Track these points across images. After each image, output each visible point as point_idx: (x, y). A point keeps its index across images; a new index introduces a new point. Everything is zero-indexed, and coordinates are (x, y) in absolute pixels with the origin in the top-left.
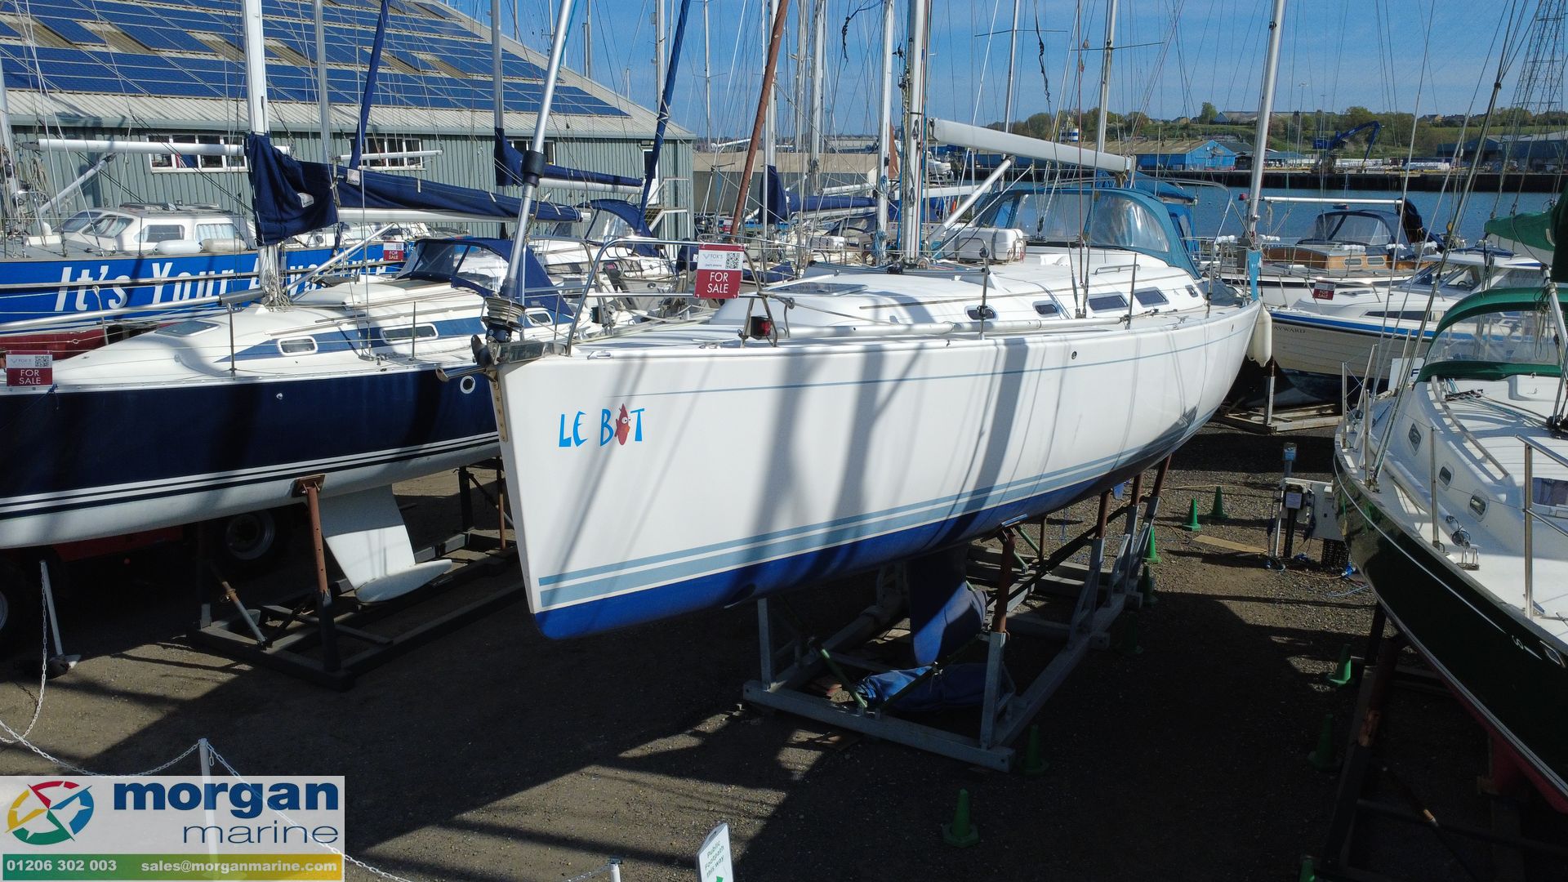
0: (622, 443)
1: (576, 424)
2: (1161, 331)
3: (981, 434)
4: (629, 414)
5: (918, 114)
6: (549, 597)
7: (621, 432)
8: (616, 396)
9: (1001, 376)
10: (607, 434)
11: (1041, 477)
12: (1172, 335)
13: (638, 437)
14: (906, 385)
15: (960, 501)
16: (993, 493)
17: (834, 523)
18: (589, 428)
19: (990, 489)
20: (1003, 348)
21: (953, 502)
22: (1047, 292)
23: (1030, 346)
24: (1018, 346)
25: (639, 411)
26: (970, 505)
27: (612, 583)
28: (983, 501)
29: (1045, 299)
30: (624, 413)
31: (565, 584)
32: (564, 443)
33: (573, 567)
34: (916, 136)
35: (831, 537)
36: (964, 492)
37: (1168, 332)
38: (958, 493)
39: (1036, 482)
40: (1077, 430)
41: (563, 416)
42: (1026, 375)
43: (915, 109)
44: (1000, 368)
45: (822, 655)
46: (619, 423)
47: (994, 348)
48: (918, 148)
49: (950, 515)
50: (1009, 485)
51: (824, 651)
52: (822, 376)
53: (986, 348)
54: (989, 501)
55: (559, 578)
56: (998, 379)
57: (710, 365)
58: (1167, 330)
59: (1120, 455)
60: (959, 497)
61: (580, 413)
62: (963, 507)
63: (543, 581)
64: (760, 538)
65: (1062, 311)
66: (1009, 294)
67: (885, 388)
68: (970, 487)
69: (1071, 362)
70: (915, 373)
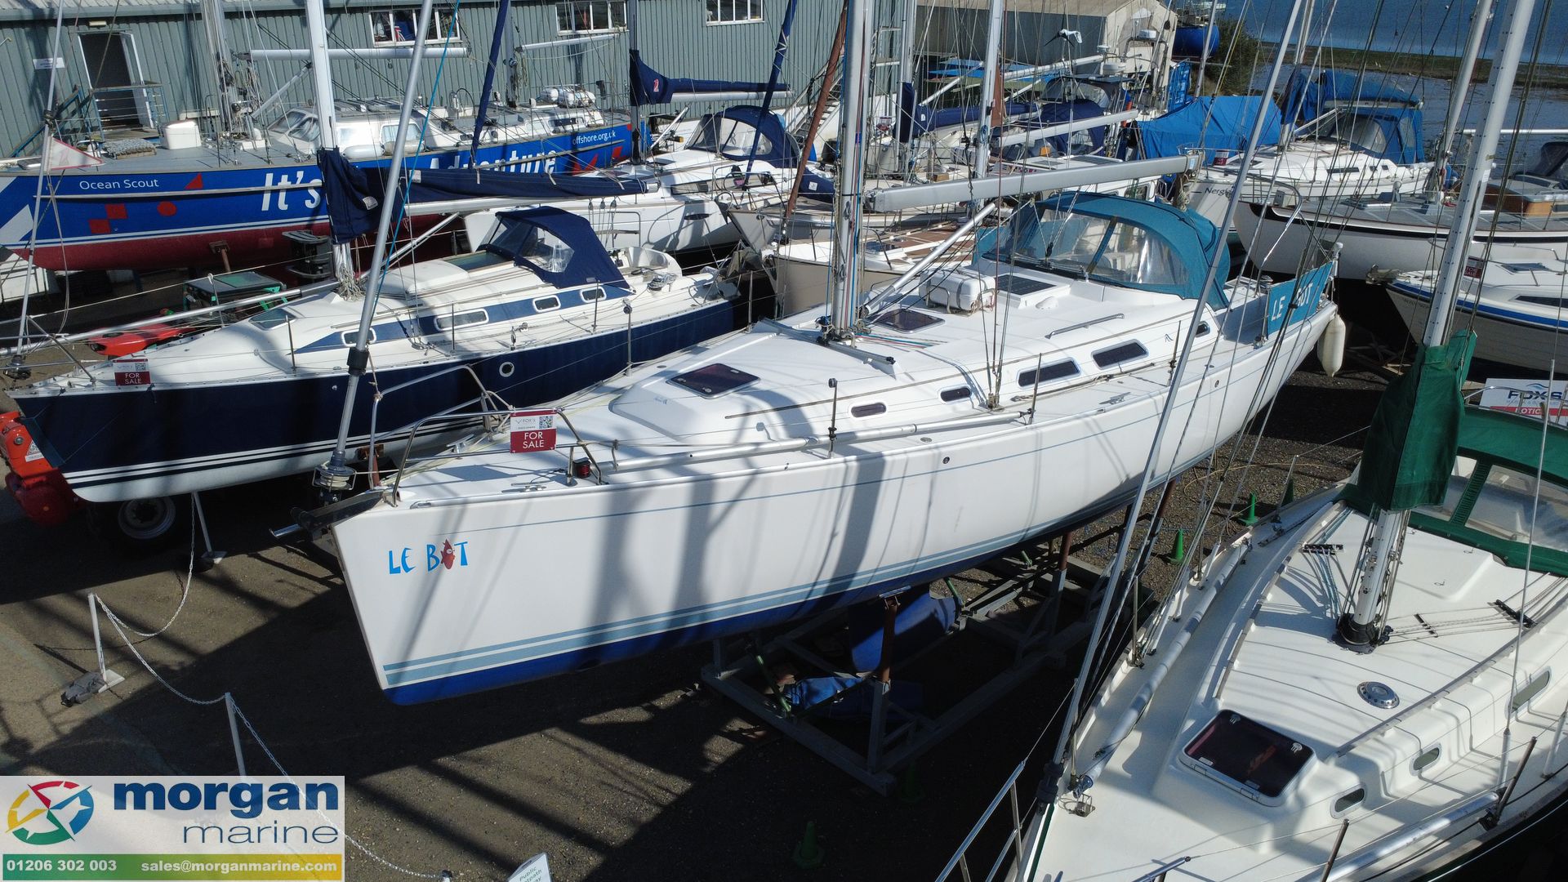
0: (449, 566)
1: (404, 557)
2: (1078, 418)
3: (833, 535)
4: (453, 547)
5: (851, 195)
6: (392, 679)
7: (447, 560)
8: (441, 535)
9: (853, 488)
10: (433, 562)
11: (917, 560)
12: (1094, 420)
13: (464, 562)
14: (740, 505)
15: (817, 587)
16: (856, 578)
17: (675, 613)
18: (418, 559)
19: (853, 575)
20: (854, 464)
21: (809, 589)
22: (964, 374)
23: (888, 459)
24: (875, 461)
25: (462, 544)
26: (829, 589)
27: (452, 666)
28: (848, 584)
29: (959, 382)
30: (448, 546)
31: (409, 668)
32: (397, 571)
33: (415, 656)
34: (848, 217)
35: (672, 623)
36: (820, 580)
37: (1088, 419)
38: (813, 581)
39: (913, 564)
40: (958, 520)
41: (391, 552)
42: (883, 484)
43: (848, 191)
44: (852, 479)
45: (757, 661)
46: (444, 554)
47: (843, 465)
48: (850, 227)
49: (808, 597)
50: (876, 570)
51: (759, 658)
52: (650, 503)
53: (832, 466)
54: (853, 584)
55: (403, 664)
56: (850, 493)
57: (529, 505)
58: (1087, 416)
59: (1028, 529)
60: (815, 584)
61: (406, 549)
62: (823, 591)
63: (386, 668)
64: (599, 628)
65: (977, 394)
66: (912, 382)
67: (717, 510)
68: (828, 574)
69: (943, 466)
70: (754, 491)
